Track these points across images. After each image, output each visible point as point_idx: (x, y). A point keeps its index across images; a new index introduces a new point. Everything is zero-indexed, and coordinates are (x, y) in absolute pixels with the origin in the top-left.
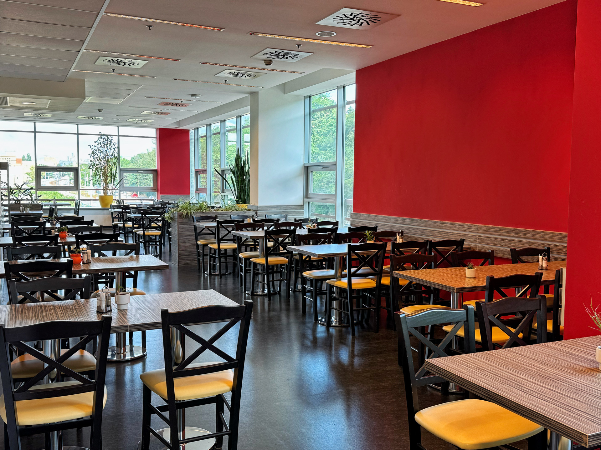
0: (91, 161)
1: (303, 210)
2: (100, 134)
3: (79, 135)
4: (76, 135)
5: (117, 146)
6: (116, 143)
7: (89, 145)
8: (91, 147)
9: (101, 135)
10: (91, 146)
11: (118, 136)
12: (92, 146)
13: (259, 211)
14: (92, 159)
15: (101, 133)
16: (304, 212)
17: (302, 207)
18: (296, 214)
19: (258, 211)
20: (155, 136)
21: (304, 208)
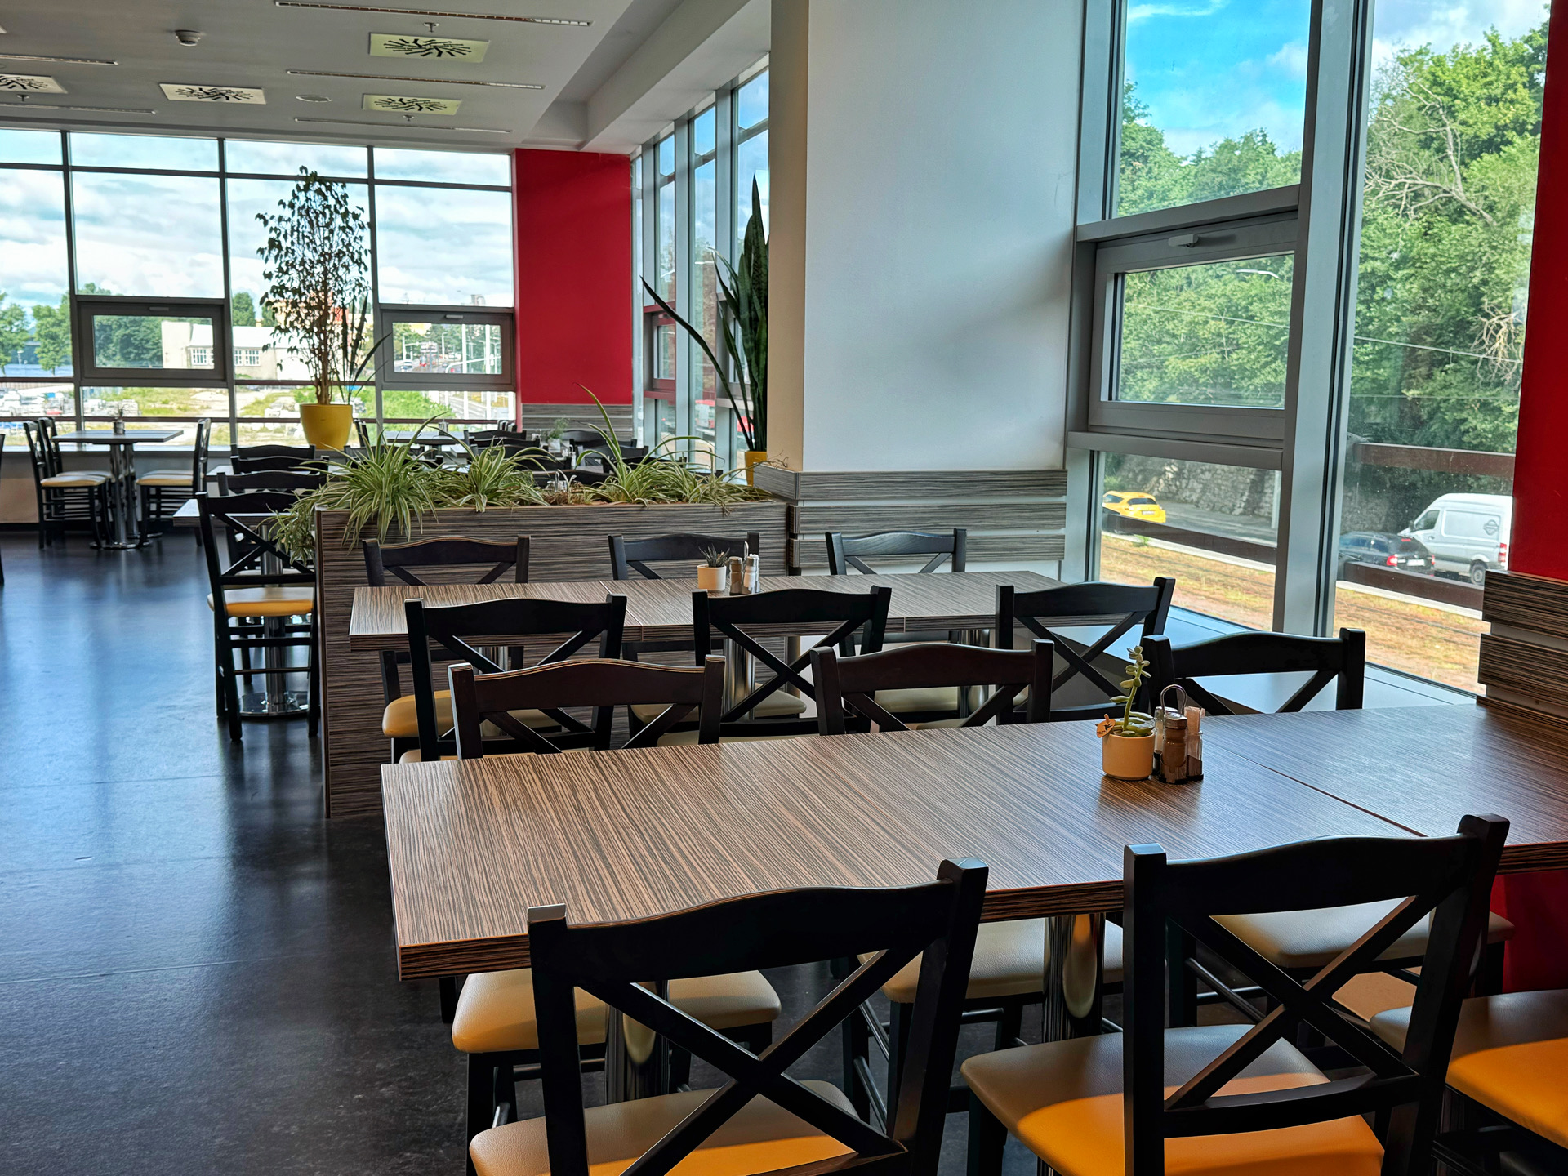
0: (268, 276)
1: (1063, 499)
2: (304, 174)
3: (229, 182)
4: (217, 180)
5: (365, 218)
6: (362, 209)
7: (260, 216)
8: (266, 223)
9: (309, 179)
10: (267, 218)
11: (371, 182)
12: (272, 217)
13: (807, 504)
14: (272, 266)
15: (306, 172)
16: (1063, 507)
17: (1051, 480)
18: (1020, 518)
19: (800, 504)
20: (506, 181)
21: (1064, 483)
